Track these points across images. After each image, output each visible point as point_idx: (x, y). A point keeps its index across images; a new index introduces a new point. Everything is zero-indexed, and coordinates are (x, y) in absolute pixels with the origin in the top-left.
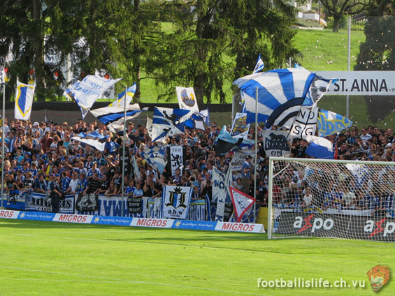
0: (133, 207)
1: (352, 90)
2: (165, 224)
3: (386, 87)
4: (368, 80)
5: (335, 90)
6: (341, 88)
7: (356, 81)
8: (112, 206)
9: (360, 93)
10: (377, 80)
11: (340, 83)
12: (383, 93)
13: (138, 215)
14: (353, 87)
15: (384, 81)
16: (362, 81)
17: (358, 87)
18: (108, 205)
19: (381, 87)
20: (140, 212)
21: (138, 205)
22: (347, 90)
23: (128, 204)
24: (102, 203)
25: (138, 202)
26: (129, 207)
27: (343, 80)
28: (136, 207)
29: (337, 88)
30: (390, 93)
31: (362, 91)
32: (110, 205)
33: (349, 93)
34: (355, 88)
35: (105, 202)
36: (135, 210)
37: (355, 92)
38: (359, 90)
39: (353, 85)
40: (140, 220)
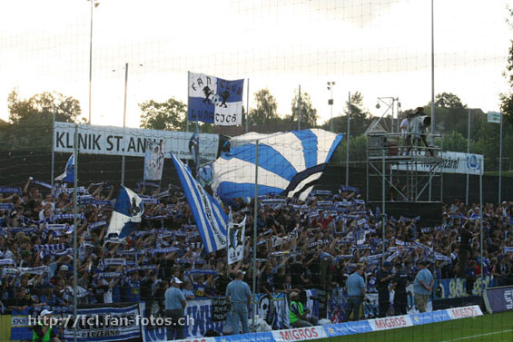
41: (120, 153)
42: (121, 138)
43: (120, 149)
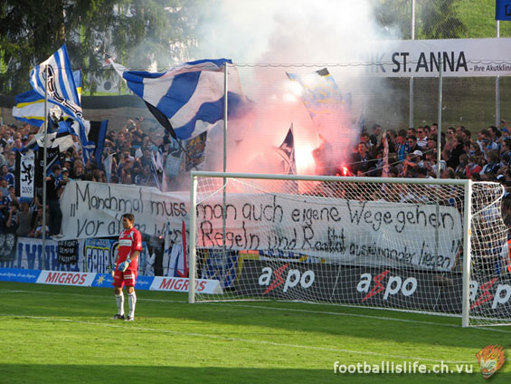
0: (65, 255)
1: (417, 70)
2: (84, 280)
3: (464, 65)
4: (439, 53)
5: (394, 71)
6: (402, 66)
7: (423, 55)
8: (37, 253)
9: (429, 74)
10: (453, 53)
11: (400, 59)
12: (461, 73)
13: (73, 267)
14: (419, 66)
15: (462, 54)
16: (432, 54)
17: (425, 66)
18: (31, 252)
19: (459, 65)
20: (75, 262)
21: (72, 251)
22: (410, 70)
23: (58, 251)
24: (24, 248)
25: (72, 247)
26: (59, 254)
27: (405, 54)
28: (69, 255)
29: (396, 67)
30: (471, 73)
31: (432, 70)
32: (34, 251)
33: (413, 75)
34: (422, 66)
35: (28, 246)
36: (68, 259)
37: (422, 73)
38: (427, 70)
39: (419, 62)
40: (50, 274)
41: (407, 75)
42: (408, 54)
43: (407, 70)
